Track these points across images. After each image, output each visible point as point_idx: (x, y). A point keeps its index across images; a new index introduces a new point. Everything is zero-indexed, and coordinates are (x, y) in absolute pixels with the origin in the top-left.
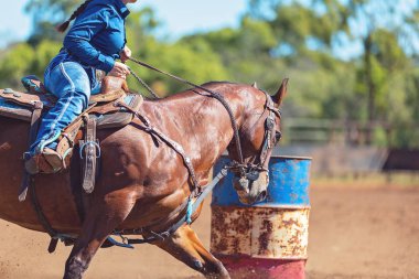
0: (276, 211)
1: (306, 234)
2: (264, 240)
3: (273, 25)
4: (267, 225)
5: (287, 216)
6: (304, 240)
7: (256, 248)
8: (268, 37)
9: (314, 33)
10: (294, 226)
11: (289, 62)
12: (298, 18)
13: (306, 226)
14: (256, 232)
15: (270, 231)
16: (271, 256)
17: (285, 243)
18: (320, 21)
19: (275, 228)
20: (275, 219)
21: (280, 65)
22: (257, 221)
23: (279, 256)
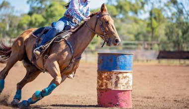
0: (121, 73)
1: (132, 81)
2: (116, 83)
3: (117, 7)
4: (118, 78)
5: (125, 75)
6: (131, 83)
7: (114, 86)
8: (115, 12)
9: (131, 10)
10: (127, 78)
11: (122, 20)
12: (125, 5)
13: (132, 78)
14: (114, 80)
15: (118, 80)
16: (119, 89)
17: (124, 84)
18: (133, 6)
19: (120, 79)
20: (120, 76)
21: (119, 21)
22: (114, 77)
23: (122, 89)
